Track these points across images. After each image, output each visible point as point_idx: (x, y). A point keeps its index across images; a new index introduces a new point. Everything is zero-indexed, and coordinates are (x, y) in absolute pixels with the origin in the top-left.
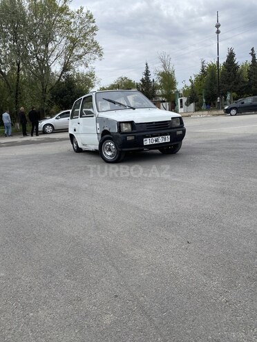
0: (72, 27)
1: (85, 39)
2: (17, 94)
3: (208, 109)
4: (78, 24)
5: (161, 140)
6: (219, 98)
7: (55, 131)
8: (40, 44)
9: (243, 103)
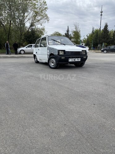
0: (36, 6)
1: (42, 13)
2: (9, 35)
3: (94, 49)
4: (39, 5)
5: (76, 60)
6: (99, 45)
7: (25, 53)
8: (21, 13)
9: (110, 48)
